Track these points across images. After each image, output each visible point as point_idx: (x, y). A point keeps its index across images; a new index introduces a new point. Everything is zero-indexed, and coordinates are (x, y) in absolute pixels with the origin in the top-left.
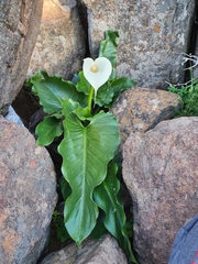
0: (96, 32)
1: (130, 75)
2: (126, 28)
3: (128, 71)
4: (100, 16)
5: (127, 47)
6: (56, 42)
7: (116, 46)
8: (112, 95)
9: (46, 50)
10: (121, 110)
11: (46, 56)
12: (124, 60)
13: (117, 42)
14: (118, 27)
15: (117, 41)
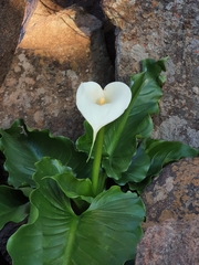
0: (127, 62)
1: (188, 140)
2: (178, 55)
3: (183, 132)
4: (134, 36)
5: (180, 88)
6: (61, 80)
7: (160, 85)
8: (147, 168)
9: (41, 91)
10: (161, 196)
11: (40, 101)
12: (175, 111)
13: (163, 80)
14: (164, 54)
15: (163, 77)
